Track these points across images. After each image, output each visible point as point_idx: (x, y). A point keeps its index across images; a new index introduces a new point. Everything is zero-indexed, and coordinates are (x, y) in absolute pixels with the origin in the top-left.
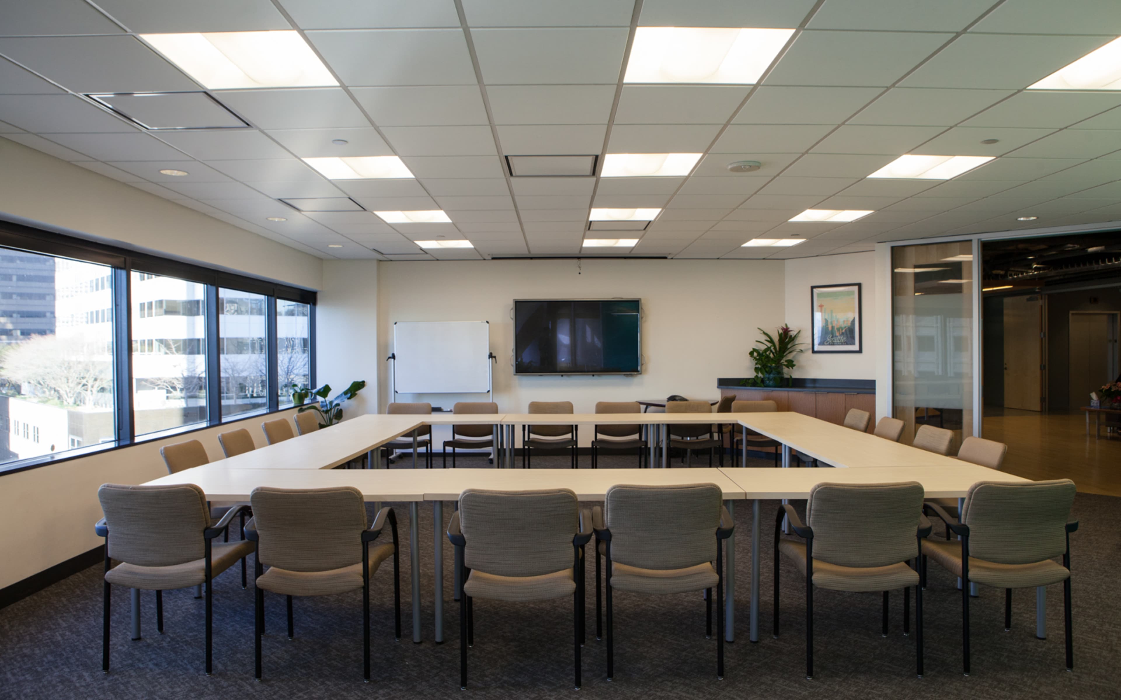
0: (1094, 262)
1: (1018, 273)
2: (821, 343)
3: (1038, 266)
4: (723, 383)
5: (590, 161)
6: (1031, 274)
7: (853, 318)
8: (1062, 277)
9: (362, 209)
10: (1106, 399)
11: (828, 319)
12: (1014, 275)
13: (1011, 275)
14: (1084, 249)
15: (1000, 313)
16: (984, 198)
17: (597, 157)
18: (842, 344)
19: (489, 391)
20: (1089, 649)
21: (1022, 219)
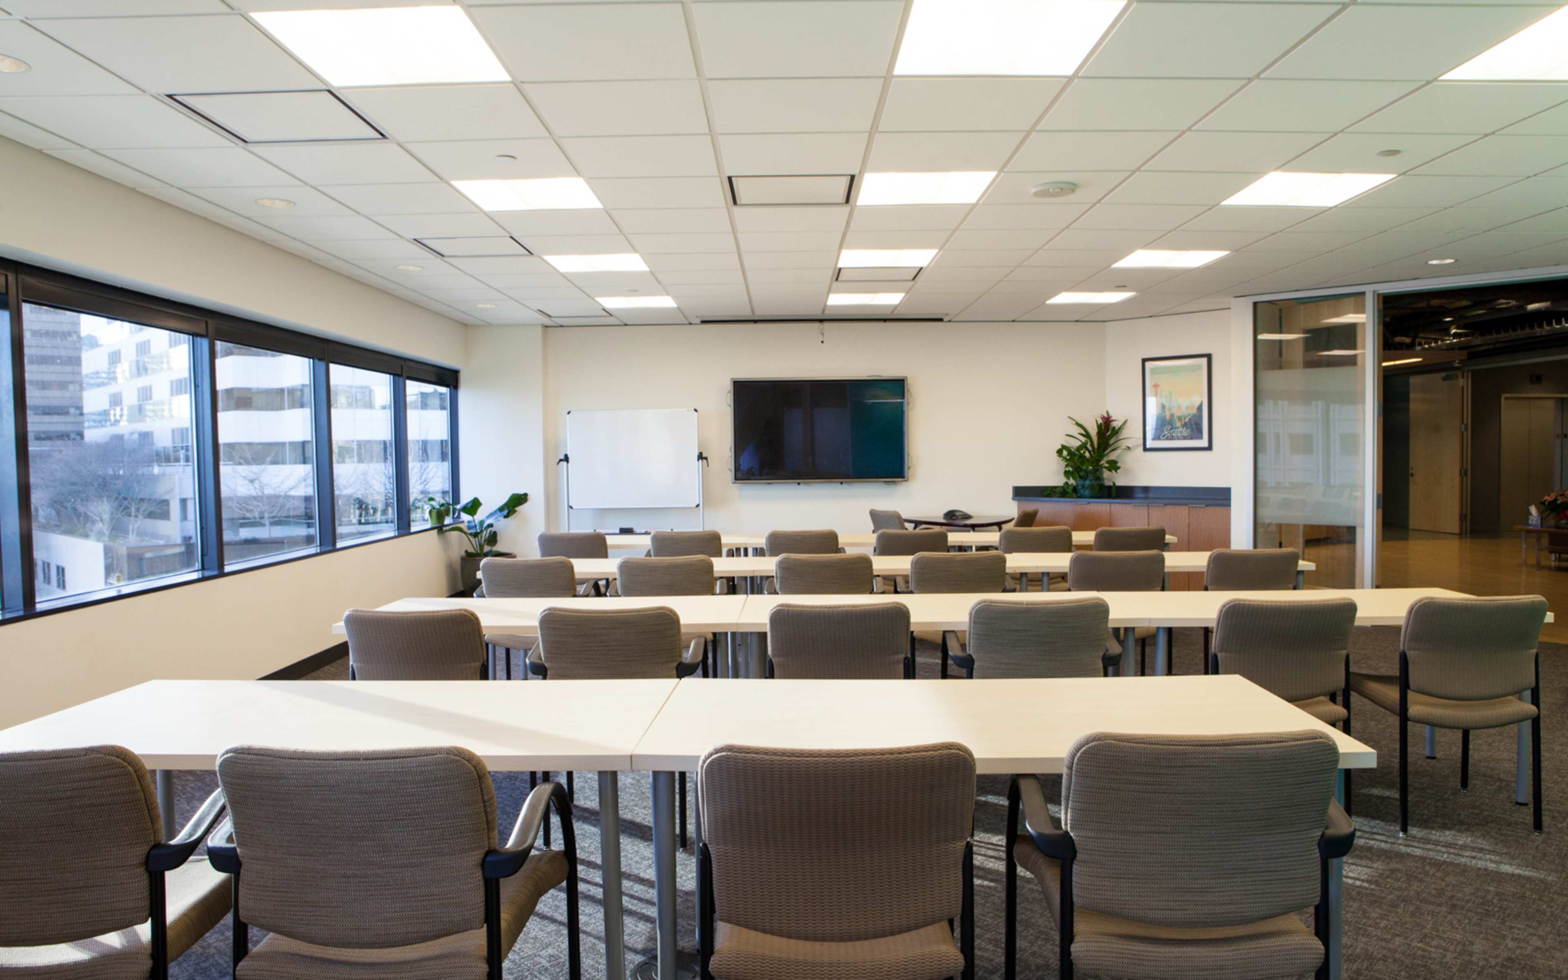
0: (1536, 324)
1: (1430, 341)
2: (1157, 438)
3: (1459, 331)
4: (1020, 493)
5: (844, 182)
6: (1448, 342)
7: (1199, 403)
8: (1491, 347)
9: (528, 253)
10: (1550, 514)
11: (1165, 404)
12: (1425, 344)
13: (1420, 344)
14: (1522, 307)
15: (1405, 398)
16: (1381, 233)
17: (853, 177)
18: (1185, 438)
19: (698, 506)
20: (1512, 831)
21: (1434, 262)
